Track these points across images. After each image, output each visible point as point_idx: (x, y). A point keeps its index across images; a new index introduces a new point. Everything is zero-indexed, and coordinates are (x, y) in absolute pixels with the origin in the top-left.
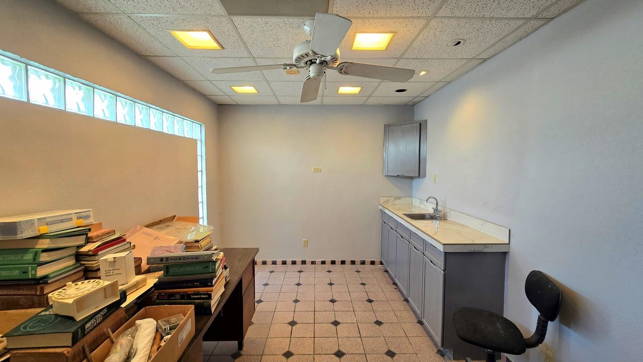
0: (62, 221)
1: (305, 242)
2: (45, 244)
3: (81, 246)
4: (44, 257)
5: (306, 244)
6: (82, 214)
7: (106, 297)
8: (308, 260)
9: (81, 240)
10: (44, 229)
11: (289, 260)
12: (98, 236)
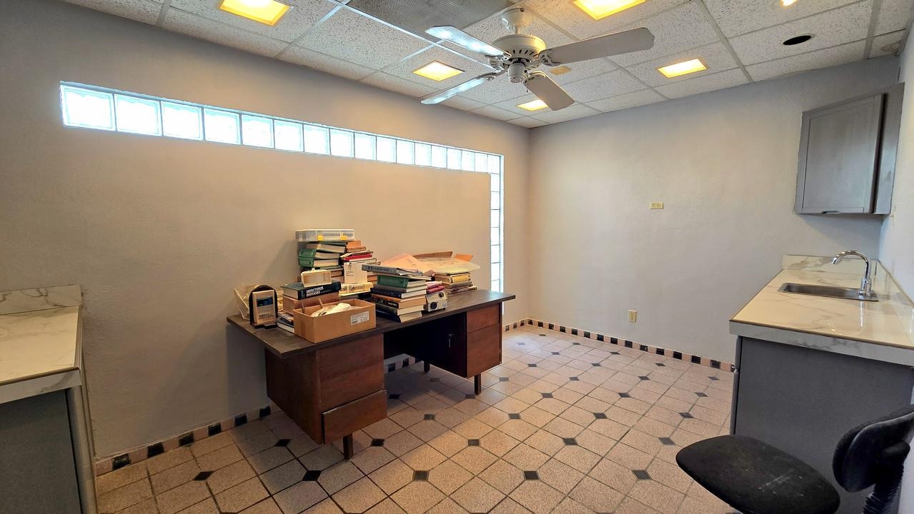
0: (333, 235)
1: (631, 313)
2: (319, 247)
3: (341, 254)
4: (318, 255)
5: (634, 317)
6: (346, 233)
7: (324, 280)
8: (637, 342)
9: (341, 250)
10: (320, 238)
11: (608, 336)
12: (352, 249)
